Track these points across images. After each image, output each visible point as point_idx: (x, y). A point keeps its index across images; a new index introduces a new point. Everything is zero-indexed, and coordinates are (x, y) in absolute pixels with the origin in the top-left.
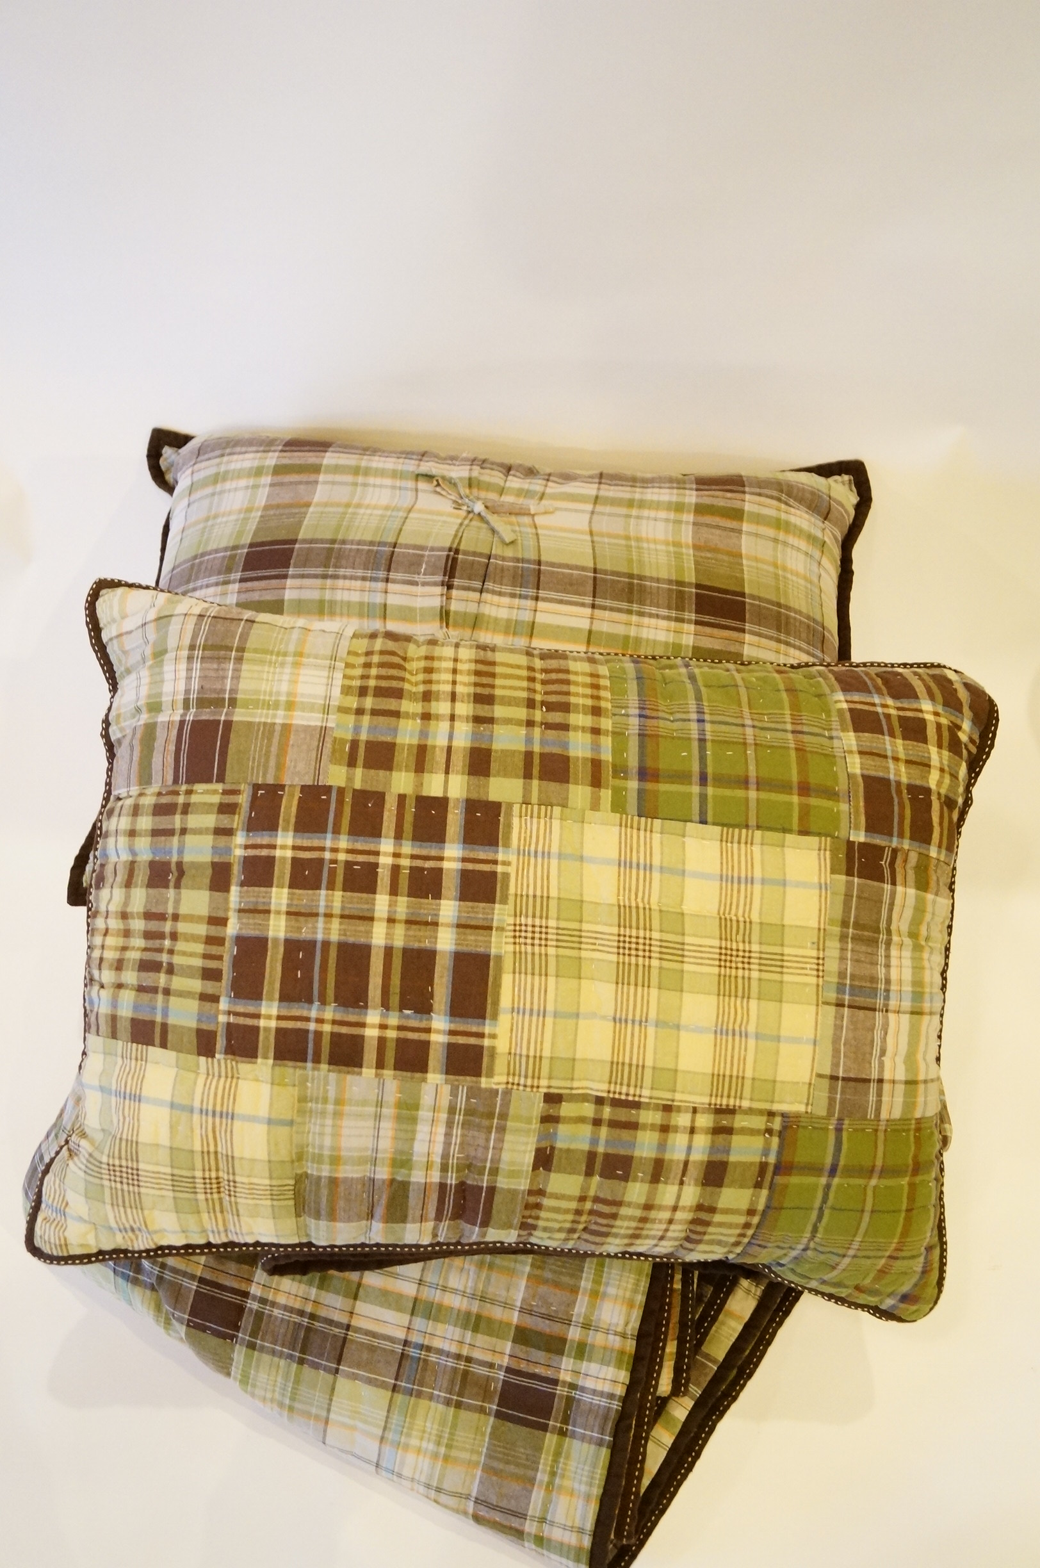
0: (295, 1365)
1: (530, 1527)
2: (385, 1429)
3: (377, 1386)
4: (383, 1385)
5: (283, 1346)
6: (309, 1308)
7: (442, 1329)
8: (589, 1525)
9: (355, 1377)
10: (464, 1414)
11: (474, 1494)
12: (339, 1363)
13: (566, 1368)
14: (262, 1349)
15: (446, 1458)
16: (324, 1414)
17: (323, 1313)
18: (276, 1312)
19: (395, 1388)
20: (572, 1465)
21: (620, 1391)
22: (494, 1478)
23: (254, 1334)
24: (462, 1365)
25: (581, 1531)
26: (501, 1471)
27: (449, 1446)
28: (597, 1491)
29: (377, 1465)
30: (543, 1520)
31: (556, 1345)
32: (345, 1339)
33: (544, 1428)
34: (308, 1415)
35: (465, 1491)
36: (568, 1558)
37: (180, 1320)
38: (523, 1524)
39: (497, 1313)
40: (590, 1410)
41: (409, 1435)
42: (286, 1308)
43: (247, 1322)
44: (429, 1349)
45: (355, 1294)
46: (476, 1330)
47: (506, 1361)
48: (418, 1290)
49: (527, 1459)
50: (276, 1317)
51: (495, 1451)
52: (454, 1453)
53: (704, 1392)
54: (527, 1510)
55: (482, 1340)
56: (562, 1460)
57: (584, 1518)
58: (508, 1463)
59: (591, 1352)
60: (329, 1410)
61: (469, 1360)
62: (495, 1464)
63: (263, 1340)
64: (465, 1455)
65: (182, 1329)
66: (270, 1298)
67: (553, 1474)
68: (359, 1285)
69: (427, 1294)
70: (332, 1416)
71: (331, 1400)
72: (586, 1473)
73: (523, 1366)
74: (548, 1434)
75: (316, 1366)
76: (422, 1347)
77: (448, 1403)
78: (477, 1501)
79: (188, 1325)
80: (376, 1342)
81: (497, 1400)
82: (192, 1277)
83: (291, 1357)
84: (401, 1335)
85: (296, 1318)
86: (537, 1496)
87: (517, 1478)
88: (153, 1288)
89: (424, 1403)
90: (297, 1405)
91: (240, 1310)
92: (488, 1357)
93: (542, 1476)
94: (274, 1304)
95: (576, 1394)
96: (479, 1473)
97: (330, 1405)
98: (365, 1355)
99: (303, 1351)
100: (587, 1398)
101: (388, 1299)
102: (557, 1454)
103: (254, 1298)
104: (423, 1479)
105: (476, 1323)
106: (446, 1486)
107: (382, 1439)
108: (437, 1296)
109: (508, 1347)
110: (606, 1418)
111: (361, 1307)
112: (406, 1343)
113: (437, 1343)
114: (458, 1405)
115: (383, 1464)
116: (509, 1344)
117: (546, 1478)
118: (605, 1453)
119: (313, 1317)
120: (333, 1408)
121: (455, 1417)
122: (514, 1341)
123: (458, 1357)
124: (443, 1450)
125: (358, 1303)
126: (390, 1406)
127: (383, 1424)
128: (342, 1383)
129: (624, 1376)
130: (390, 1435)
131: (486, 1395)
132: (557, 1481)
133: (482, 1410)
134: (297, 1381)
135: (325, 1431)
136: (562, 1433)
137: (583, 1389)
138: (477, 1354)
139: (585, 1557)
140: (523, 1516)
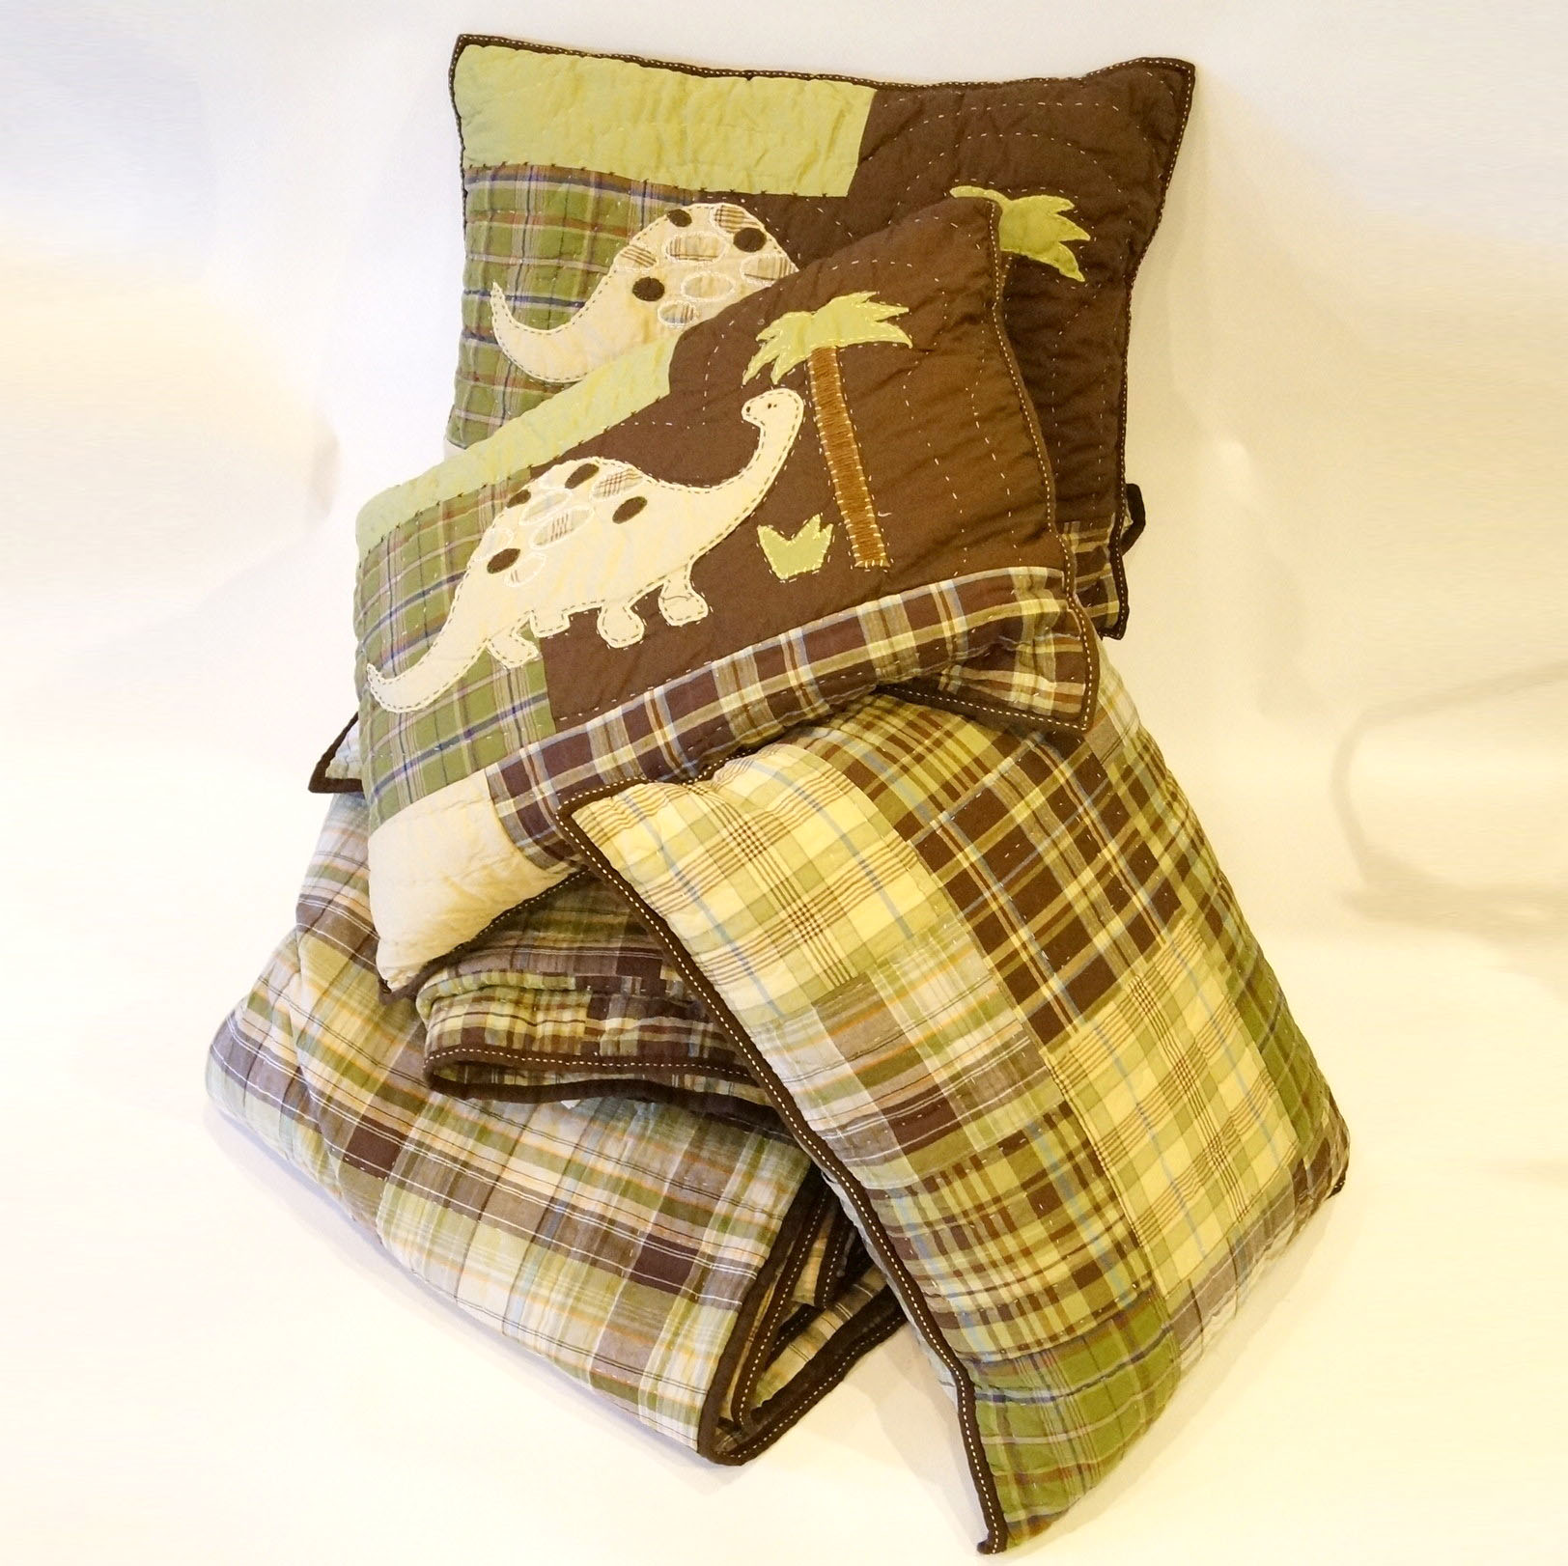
0: (440, 1207)
1: (645, 1385)
2: (517, 1277)
3: (517, 1236)
4: (522, 1235)
5: (432, 1187)
6: (463, 1157)
7: (588, 1191)
8: (704, 1384)
9: (496, 1225)
10: (597, 1272)
11: (595, 1351)
12: (483, 1210)
13: (708, 1239)
14: (411, 1189)
15: (573, 1310)
16: (460, 1259)
17: (476, 1163)
18: (431, 1156)
19: (533, 1239)
20: (698, 1329)
21: (758, 1262)
22: (617, 1334)
23: (405, 1174)
24: (605, 1226)
25: (694, 1390)
26: (626, 1327)
27: (577, 1299)
28: (717, 1350)
29: (504, 1320)
30: (658, 1378)
31: (700, 1216)
32: (493, 1188)
33: (676, 1291)
34: (444, 1260)
35: (586, 1347)
36: (678, 1419)
37: (337, 1154)
38: (638, 1381)
39: (648, 1182)
40: (725, 1278)
41: (540, 1285)
42: (441, 1153)
43: (401, 1162)
44: (574, 1208)
45: (511, 1148)
46: (624, 1194)
47: (649, 1229)
48: (573, 1153)
49: (653, 1319)
50: (430, 1161)
51: (624, 1309)
52: (581, 1306)
53: (855, 1316)
54: (645, 1365)
55: (628, 1204)
56: (688, 1323)
57: (700, 1378)
58: (633, 1320)
59: (734, 1228)
60: (465, 1256)
61: (612, 1222)
62: (621, 1321)
63: (413, 1180)
64: (591, 1310)
65: (336, 1164)
66: (427, 1142)
67: (676, 1334)
68: (517, 1142)
69: (582, 1157)
70: (468, 1262)
71: (469, 1245)
72: (709, 1333)
73: (666, 1235)
74: (678, 1297)
75: (460, 1211)
76: (567, 1205)
77: (584, 1259)
78: (598, 1357)
79: (344, 1160)
80: (523, 1196)
81: (633, 1264)
82: (356, 1114)
83: (437, 1199)
84: (549, 1192)
85: (450, 1164)
86: (657, 1352)
87: (640, 1335)
88: (317, 1129)
89: (559, 1257)
90: (437, 1249)
91: (397, 1149)
92: (631, 1222)
93: (665, 1335)
94: (429, 1148)
95: (712, 1266)
96: (603, 1329)
97: (467, 1250)
98: (511, 1205)
99: (450, 1194)
100: (723, 1268)
101: (542, 1158)
102: (684, 1317)
103: (412, 1141)
104: (547, 1332)
105: (626, 1189)
106: (568, 1340)
107: (513, 1287)
108: (591, 1160)
109: (653, 1215)
110: (739, 1284)
111: (514, 1162)
112: (552, 1200)
113: (583, 1204)
114: (594, 1263)
115: (510, 1317)
116: (655, 1213)
117: (669, 1337)
118: (731, 1316)
119: (465, 1164)
120: (470, 1253)
121: (589, 1274)
122: (661, 1211)
123: (602, 1218)
124: (570, 1301)
125: (512, 1158)
126: (526, 1254)
127: (516, 1272)
128: (483, 1229)
129: (764, 1250)
130: (521, 1284)
131: (624, 1258)
132: (679, 1340)
133: (618, 1272)
134: (440, 1224)
135: (458, 1280)
136: (693, 1299)
137: (721, 1260)
138: (621, 1218)
139: (695, 1418)
140: (638, 1371)
